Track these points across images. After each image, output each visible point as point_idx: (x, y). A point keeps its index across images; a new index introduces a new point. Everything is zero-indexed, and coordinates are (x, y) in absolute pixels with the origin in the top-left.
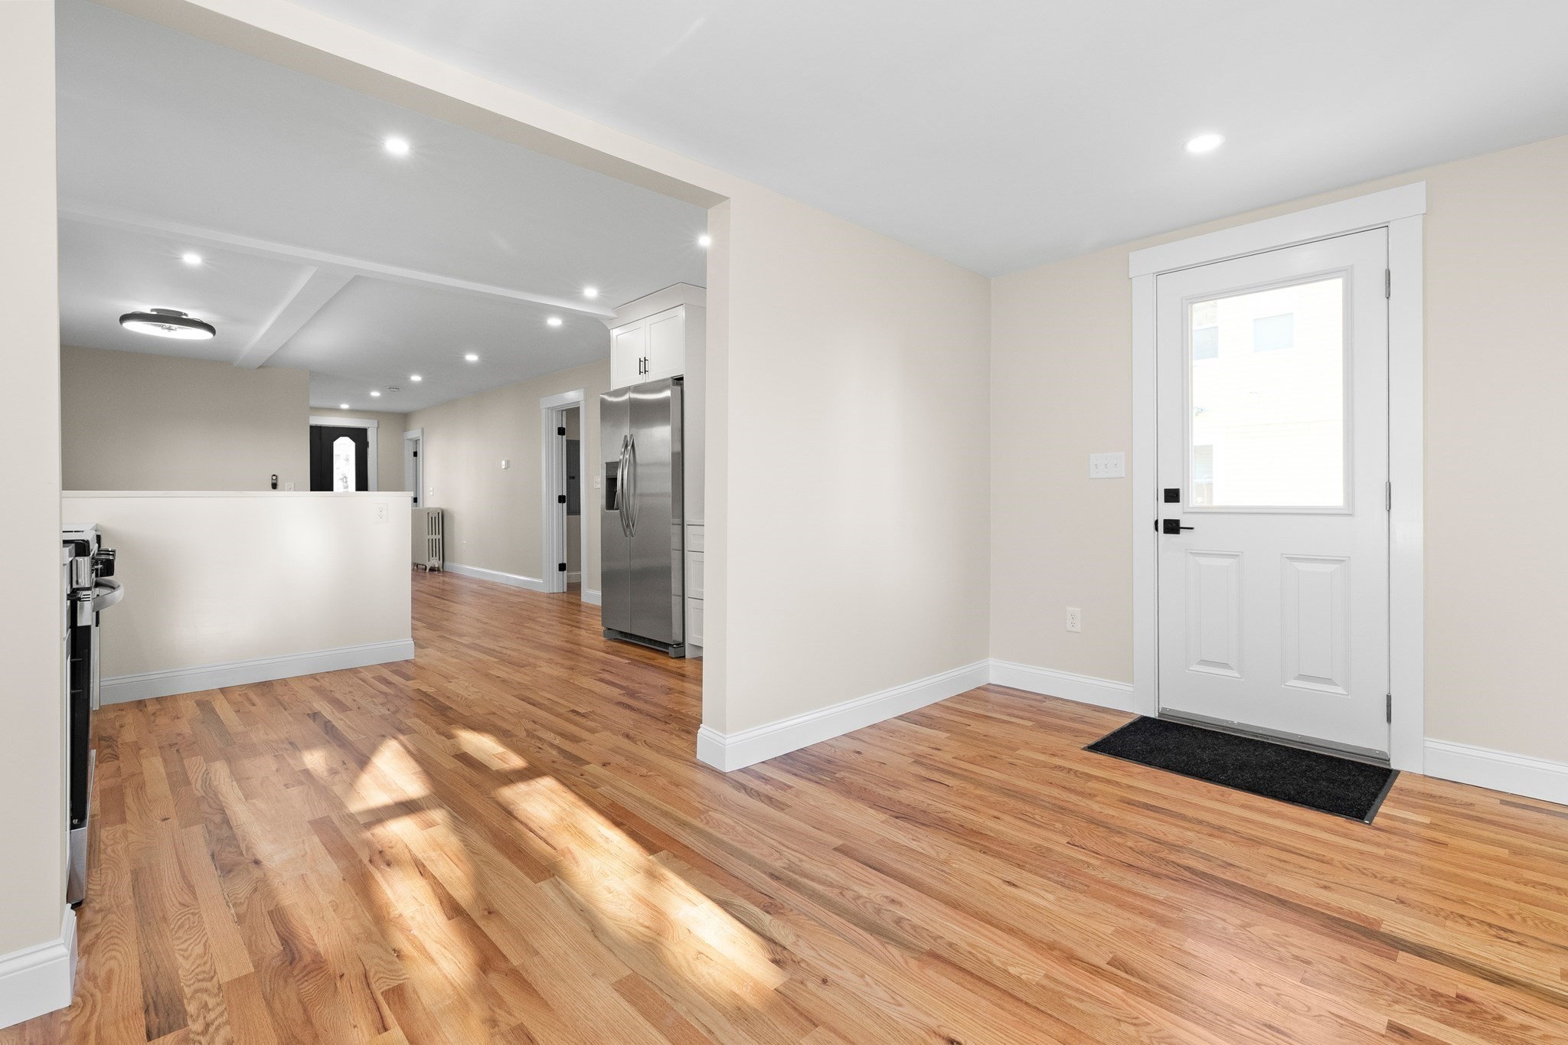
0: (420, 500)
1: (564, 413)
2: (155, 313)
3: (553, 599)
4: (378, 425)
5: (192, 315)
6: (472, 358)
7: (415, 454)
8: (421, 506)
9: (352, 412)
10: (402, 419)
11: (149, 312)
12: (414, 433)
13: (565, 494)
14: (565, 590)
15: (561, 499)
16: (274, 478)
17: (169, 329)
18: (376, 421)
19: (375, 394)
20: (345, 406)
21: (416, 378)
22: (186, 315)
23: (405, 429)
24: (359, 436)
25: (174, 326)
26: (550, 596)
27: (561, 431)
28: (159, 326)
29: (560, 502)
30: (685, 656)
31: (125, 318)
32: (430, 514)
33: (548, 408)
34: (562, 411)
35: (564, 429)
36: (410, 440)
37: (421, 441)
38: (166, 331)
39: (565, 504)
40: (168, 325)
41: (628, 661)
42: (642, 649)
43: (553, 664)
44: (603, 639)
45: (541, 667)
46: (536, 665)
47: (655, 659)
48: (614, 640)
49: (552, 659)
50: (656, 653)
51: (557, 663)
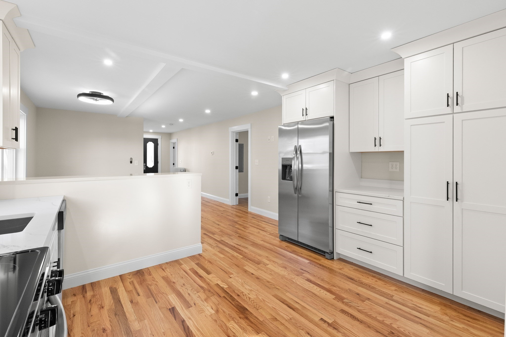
0: (176, 164)
1: (238, 133)
2: (91, 93)
3: (233, 208)
4: (162, 137)
5: (105, 94)
6: (208, 111)
7: (174, 148)
8: (176, 167)
9: (154, 133)
10: (169, 135)
11: (88, 93)
12: (174, 140)
13: (238, 166)
14: (238, 204)
15: (237, 168)
16: (131, 159)
17: (96, 100)
18: (161, 136)
19: (163, 126)
20: (151, 131)
21: (181, 120)
22: (102, 94)
23: (170, 139)
24: (155, 141)
25: (98, 99)
26: (232, 207)
27: (237, 141)
28: (92, 99)
29: (236, 169)
30: (333, 258)
31: (80, 95)
32: (181, 170)
33: (232, 132)
34: (237, 132)
35: (238, 140)
36: (172, 143)
37: (177, 143)
38: (95, 101)
39: (238, 170)
40: (95, 98)
41: (308, 261)
42: (306, 250)
43: (272, 262)
44: (278, 239)
45: (268, 265)
46: (264, 262)
47: (320, 260)
48: (285, 241)
49: (268, 257)
50: (316, 254)
51: (274, 262)
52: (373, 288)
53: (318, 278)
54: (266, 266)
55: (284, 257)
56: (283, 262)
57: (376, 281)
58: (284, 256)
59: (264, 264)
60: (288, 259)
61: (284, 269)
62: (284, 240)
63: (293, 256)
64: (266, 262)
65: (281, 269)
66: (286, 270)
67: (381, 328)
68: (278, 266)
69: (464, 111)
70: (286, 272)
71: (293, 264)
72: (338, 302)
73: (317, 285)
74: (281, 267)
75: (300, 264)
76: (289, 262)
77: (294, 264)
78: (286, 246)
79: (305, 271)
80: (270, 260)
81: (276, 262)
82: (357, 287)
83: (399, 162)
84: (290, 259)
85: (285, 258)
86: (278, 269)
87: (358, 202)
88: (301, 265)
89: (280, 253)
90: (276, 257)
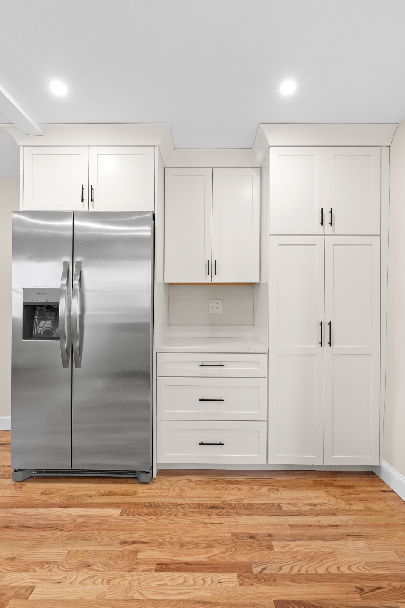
30: (153, 476)
41: (117, 511)
42: (92, 482)
43: (36, 569)
44: (10, 482)
45: (32, 588)
46: (14, 588)
47: (134, 494)
48: (29, 479)
49: (14, 558)
50: (116, 482)
51: (41, 564)
52: (250, 506)
53: (171, 544)
54: (27, 598)
55: (60, 530)
56: (69, 549)
57: (239, 489)
58: (57, 528)
59: (17, 596)
60: (73, 531)
61: (84, 574)
62: (27, 478)
63: (77, 513)
64: (21, 583)
65: (80, 578)
66: (93, 570)
67: (344, 594)
68: (65, 574)
69: (336, 233)
70: (100, 581)
71: (96, 539)
72: (252, 585)
73: (186, 566)
74: (72, 569)
75: (109, 530)
76: (82, 539)
77: (99, 538)
78: (42, 494)
79: (134, 542)
80: (27, 568)
81: (49, 563)
82: (233, 519)
83: (222, 301)
84: (78, 526)
85: (64, 530)
86: (71, 583)
87: (200, 366)
88: (113, 530)
89: (42, 522)
90: (40, 543)
